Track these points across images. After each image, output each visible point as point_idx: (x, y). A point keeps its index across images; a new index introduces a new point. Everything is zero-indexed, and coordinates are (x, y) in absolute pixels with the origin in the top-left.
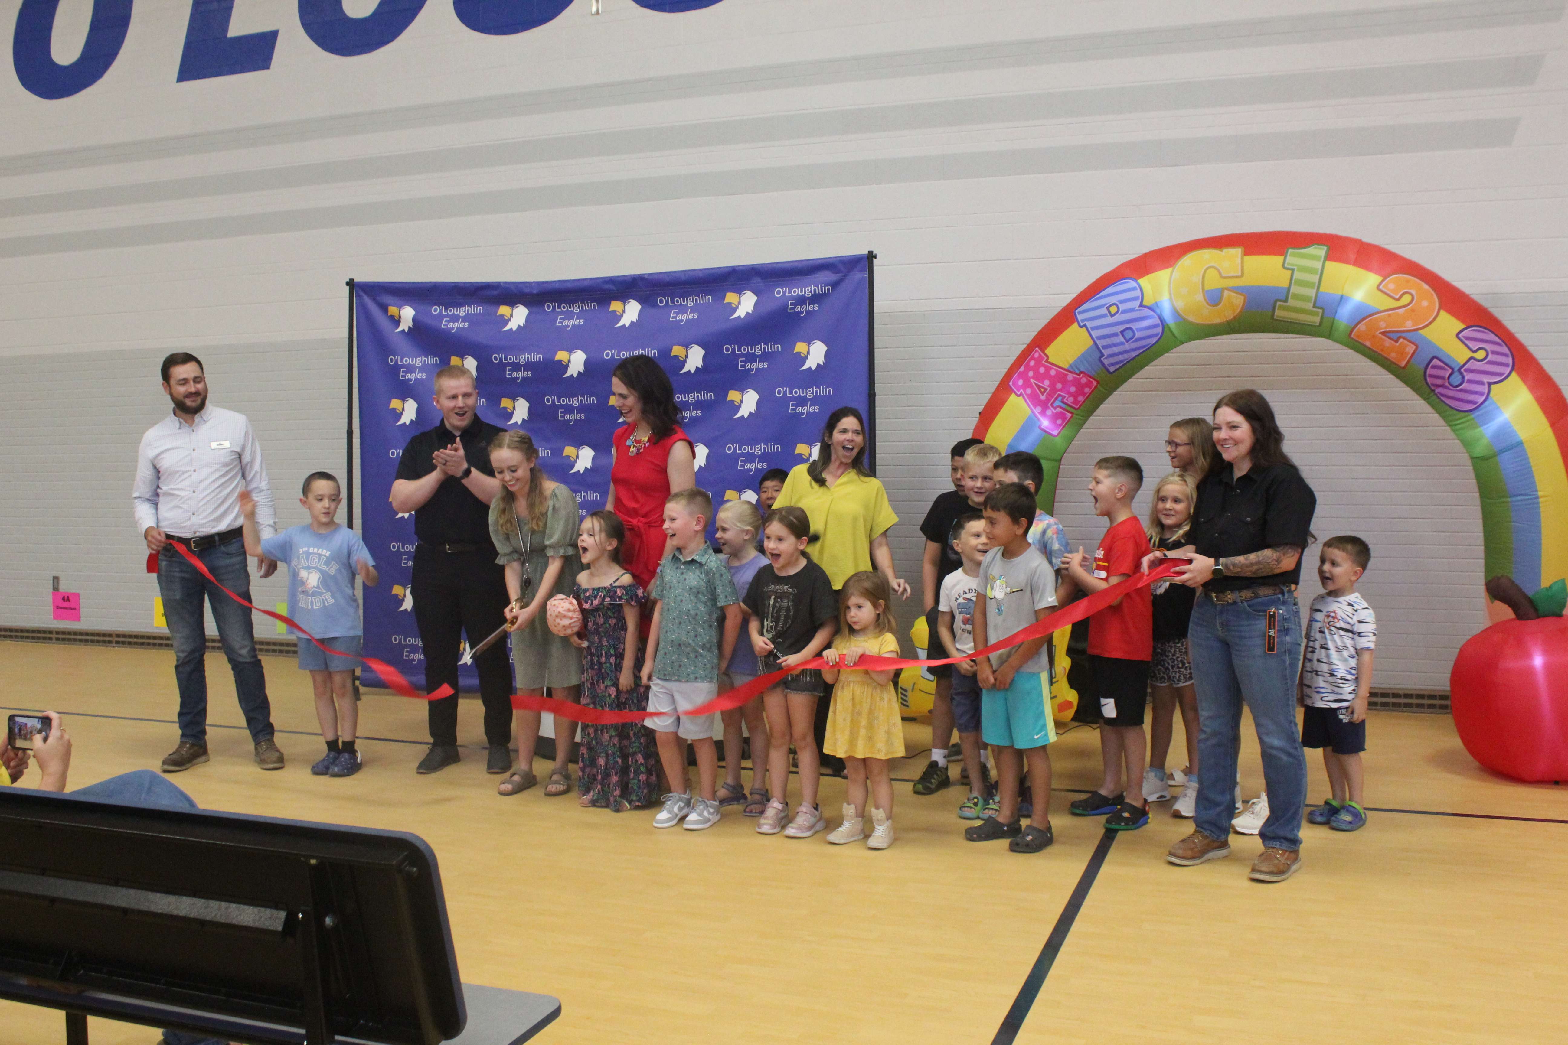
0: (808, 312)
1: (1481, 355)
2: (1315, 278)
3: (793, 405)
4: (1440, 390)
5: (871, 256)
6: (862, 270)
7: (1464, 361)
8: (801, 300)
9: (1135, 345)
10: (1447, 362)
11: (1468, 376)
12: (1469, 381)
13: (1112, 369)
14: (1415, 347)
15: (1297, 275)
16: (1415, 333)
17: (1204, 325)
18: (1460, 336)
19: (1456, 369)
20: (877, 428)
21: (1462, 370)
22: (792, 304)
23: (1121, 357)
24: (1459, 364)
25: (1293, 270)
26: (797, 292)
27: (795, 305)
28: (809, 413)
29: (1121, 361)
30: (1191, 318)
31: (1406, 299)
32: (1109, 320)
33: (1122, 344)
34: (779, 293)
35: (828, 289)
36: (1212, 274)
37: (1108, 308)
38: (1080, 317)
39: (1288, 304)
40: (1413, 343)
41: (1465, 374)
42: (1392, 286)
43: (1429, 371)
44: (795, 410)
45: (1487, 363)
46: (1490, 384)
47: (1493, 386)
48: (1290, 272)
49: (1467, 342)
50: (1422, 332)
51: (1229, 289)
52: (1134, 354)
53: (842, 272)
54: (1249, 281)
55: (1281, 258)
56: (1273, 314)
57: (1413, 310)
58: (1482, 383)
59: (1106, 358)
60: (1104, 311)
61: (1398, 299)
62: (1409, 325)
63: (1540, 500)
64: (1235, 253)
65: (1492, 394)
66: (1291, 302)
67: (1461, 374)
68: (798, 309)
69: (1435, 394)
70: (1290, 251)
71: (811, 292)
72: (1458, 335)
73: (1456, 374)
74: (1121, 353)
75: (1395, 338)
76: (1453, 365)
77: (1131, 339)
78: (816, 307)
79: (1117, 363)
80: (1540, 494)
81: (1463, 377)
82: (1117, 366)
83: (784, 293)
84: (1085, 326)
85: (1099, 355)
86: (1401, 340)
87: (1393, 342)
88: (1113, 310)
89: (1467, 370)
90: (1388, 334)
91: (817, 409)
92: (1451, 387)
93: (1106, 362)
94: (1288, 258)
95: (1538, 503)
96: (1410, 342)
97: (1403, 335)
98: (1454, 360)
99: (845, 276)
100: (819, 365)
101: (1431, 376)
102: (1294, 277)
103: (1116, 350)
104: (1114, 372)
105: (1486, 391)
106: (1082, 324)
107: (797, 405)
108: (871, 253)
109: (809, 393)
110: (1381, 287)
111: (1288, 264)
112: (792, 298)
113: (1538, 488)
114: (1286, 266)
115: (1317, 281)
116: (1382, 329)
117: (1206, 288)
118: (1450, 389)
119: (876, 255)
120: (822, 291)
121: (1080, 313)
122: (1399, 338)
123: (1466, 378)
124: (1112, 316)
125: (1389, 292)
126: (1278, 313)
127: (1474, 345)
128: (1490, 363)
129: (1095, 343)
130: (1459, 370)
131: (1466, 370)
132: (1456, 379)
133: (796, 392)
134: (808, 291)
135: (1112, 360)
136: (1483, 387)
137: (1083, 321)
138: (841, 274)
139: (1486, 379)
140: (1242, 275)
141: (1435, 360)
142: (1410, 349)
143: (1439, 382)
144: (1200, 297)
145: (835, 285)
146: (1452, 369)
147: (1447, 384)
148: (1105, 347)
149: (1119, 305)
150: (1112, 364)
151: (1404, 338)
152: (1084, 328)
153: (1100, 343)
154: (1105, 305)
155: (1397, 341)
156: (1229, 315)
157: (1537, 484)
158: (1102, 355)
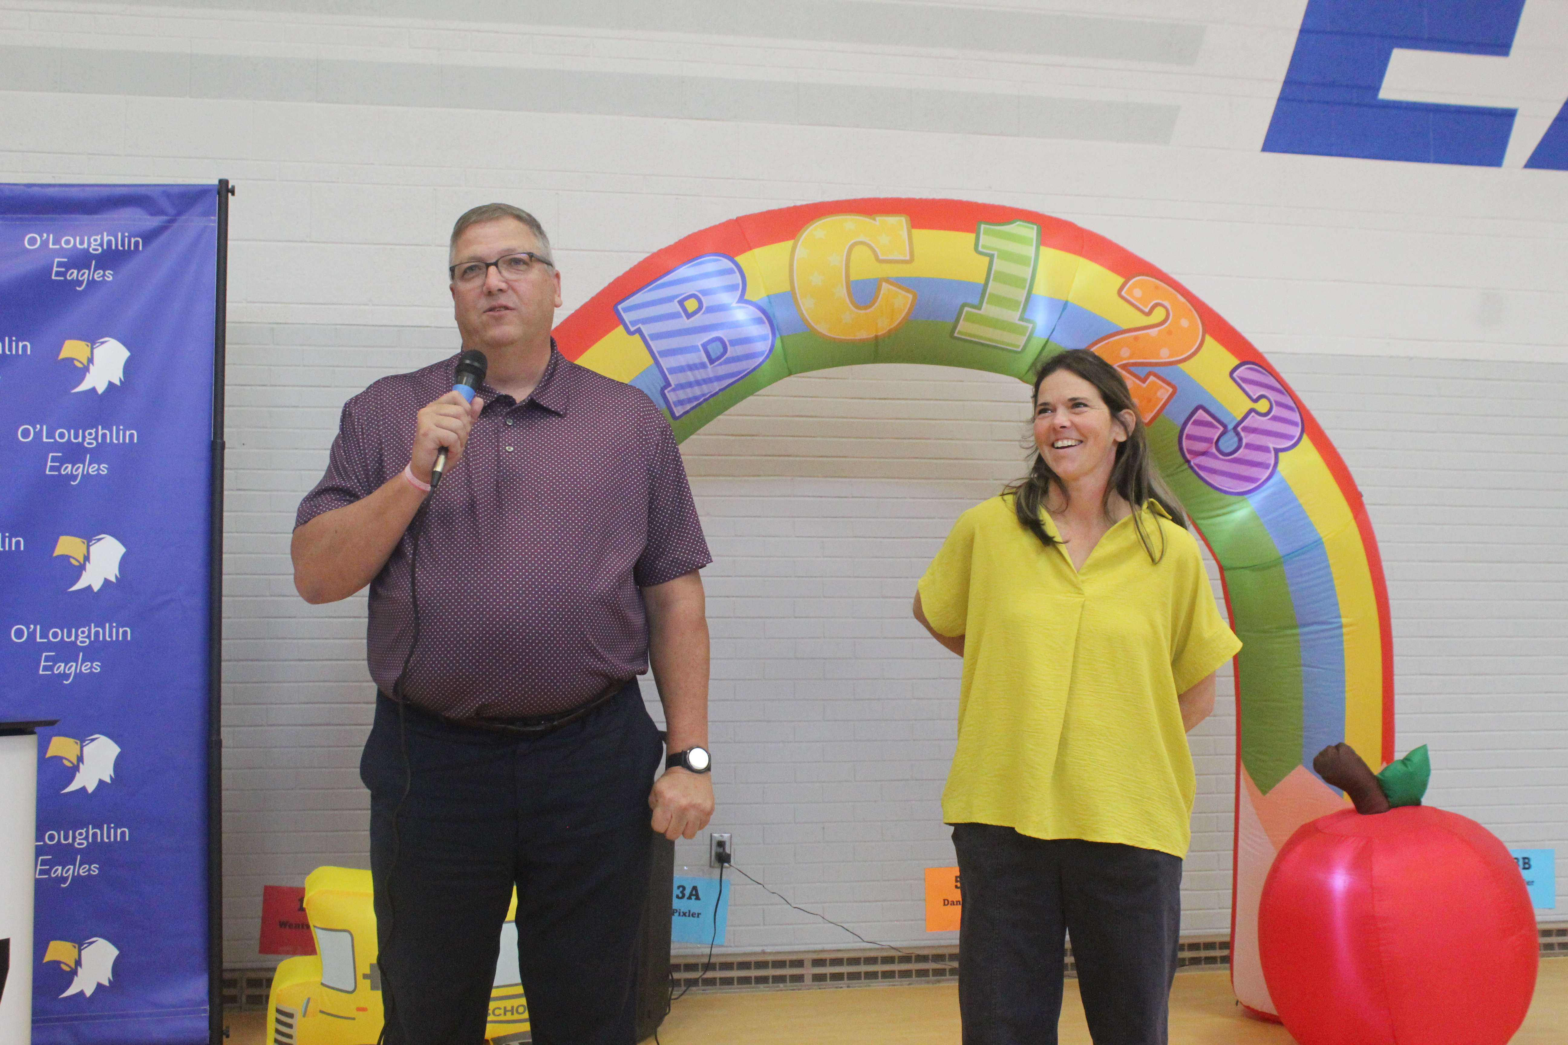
0: (92, 283)
1: (1263, 406)
2: (1027, 273)
3: (54, 459)
4: (1201, 460)
5: (224, 189)
6: (207, 214)
7: (1242, 416)
8: (81, 260)
9: (722, 370)
10: (1218, 415)
11: (1247, 438)
12: (1248, 446)
13: (678, 411)
14: (1171, 390)
15: (998, 265)
16: (1173, 367)
17: (841, 341)
18: (1235, 375)
19: (1230, 427)
20: (226, 507)
21: (1239, 429)
22: (60, 265)
23: (697, 391)
24: (1235, 418)
25: (991, 257)
26: (71, 242)
27: (68, 266)
28: (86, 477)
29: (696, 398)
30: (823, 328)
31: (1159, 315)
32: (685, 323)
33: (703, 366)
34: (32, 241)
35: (137, 243)
36: (861, 255)
37: (681, 303)
38: (627, 317)
39: (982, 312)
40: (1169, 384)
41: (1242, 434)
42: (1138, 293)
43: (1189, 429)
44: (58, 469)
45: (1272, 419)
46: (1277, 451)
47: (1281, 455)
48: (987, 259)
49: (1244, 385)
50: (1181, 366)
51: (888, 280)
52: (716, 386)
53: (162, 212)
54: (921, 269)
55: (971, 237)
56: (955, 327)
57: (1170, 333)
58: (1265, 449)
59: (673, 390)
60: (675, 307)
61: (1148, 314)
62: (1165, 355)
63: (1344, 630)
64: (899, 222)
65: (1280, 467)
66: (989, 309)
67: (1238, 434)
68: (73, 275)
69: (1191, 468)
70: (983, 226)
71: (101, 245)
72: (1231, 373)
73: (1231, 434)
74: (698, 383)
75: (1142, 376)
76: (1225, 420)
77: (718, 358)
78: (109, 276)
79: (689, 400)
80: (1344, 620)
81: (1240, 440)
82: (688, 407)
83: (45, 243)
84: (639, 331)
85: (663, 384)
86: (1152, 378)
87: (1138, 381)
88: (692, 305)
89: (1246, 429)
90: (1132, 369)
91: (104, 469)
92: (1220, 456)
93: (672, 397)
94: (982, 237)
95: (1341, 635)
96: (1164, 380)
97: (1156, 370)
98: (1229, 413)
99: (172, 221)
100: (111, 384)
101: (1189, 437)
102: (994, 268)
103: (690, 376)
104: (681, 416)
105: (1272, 462)
106: (632, 329)
107: (62, 461)
108: (223, 183)
109: (89, 439)
110: (1123, 293)
111: (983, 247)
112: (61, 252)
113: (1342, 613)
114: (980, 249)
115: (1028, 277)
116: (1122, 359)
117: (853, 277)
118: (1216, 458)
119: (233, 187)
120: (123, 245)
121: (626, 310)
122: (1150, 374)
123: (1244, 442)
124: (689, 316)
125: (1132, 300)
126: (965, 328)
127: (1257, 392)
128: (1275, 418)
129: (657, 362)
130: (1235, 428)
131: (1244, 429)
132: (1229, 443)
133: (65, 435)
134: (95, 243)
135: (682, 395)
136: (1268, 454)
137: (634, 323)
138: (165, 218)
139: (1272, 443)
140: (911, 261)
141: (1200, 412)
142: (1164, 393)
143: (1201, 446)
144: (841, 291)
145: (149, 237)
146: (1225, 426)
147: (1214, 450)
148: (673, 371)
149: (703, 298)
150: (681, 403)
151: (1156, 375)
152: (637, 336)
153: (667, 363)
154: (677, 296)
155: (1144, 380)
156: (884, 325)
157: (1340, 606)
158: (668, 384)
